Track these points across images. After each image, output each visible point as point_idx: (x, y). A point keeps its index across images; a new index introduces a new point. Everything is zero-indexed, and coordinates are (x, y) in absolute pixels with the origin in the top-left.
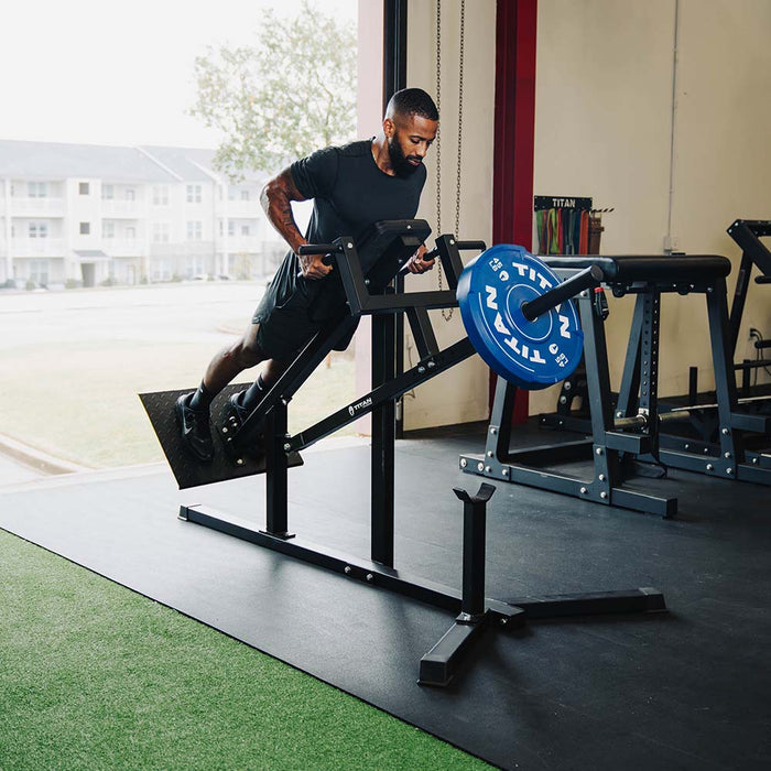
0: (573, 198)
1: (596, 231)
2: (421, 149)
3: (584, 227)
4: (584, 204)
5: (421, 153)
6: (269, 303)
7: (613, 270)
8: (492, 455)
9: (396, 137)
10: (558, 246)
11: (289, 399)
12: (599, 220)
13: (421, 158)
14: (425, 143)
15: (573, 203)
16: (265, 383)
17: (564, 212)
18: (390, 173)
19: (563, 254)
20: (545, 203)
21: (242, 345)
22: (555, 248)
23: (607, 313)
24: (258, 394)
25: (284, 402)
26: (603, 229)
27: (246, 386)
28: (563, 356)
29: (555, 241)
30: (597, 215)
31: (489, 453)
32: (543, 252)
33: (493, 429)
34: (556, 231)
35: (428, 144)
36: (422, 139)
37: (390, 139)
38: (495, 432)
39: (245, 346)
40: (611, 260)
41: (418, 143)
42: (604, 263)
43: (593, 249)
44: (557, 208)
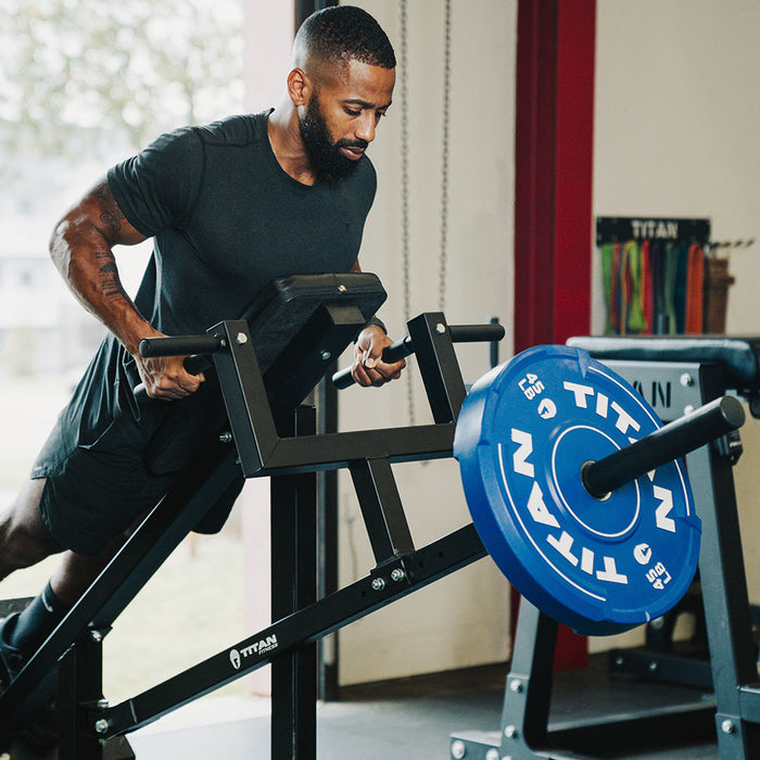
0: (673, 221)
1: (718, 284)
2: (364, 126)
3: (695, 277)
4: (695, 231)
5: (365, 134)
6: (65, 436)
7: (750, 366)
8: (515, 735)
9: (314, 104)
10: (645, 314)
11: (105, 628)
12: (724, 264)
13: (363, 143)
14: (371, 114)
15: (673, 231)
16: (58, 598)
17: (655, 249)
18: (306, 179)
19: (653, 331)
20: (617, 230)
21: (9, 522)
22: (636, 320)
23: (738, 452)
24: (43, 620)
25: (97, 635)
26: (731, 281)
27: (19, 604)
28: (660, 568)
29: (638, 305)
30: (721, 254)
31: (509, 731)
32: (615, 328)
33: (516, 681)
34: (640, 285)
35: (378, 115)
36: (366, 106)
37: (302, 110)
38: (520, 689)
39: (15, 523)
40: (744, 346)
41: (357, 114)
42: (732, 351)
43: (714, 321)
44: (640, 241)
